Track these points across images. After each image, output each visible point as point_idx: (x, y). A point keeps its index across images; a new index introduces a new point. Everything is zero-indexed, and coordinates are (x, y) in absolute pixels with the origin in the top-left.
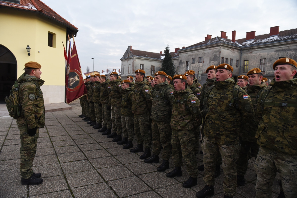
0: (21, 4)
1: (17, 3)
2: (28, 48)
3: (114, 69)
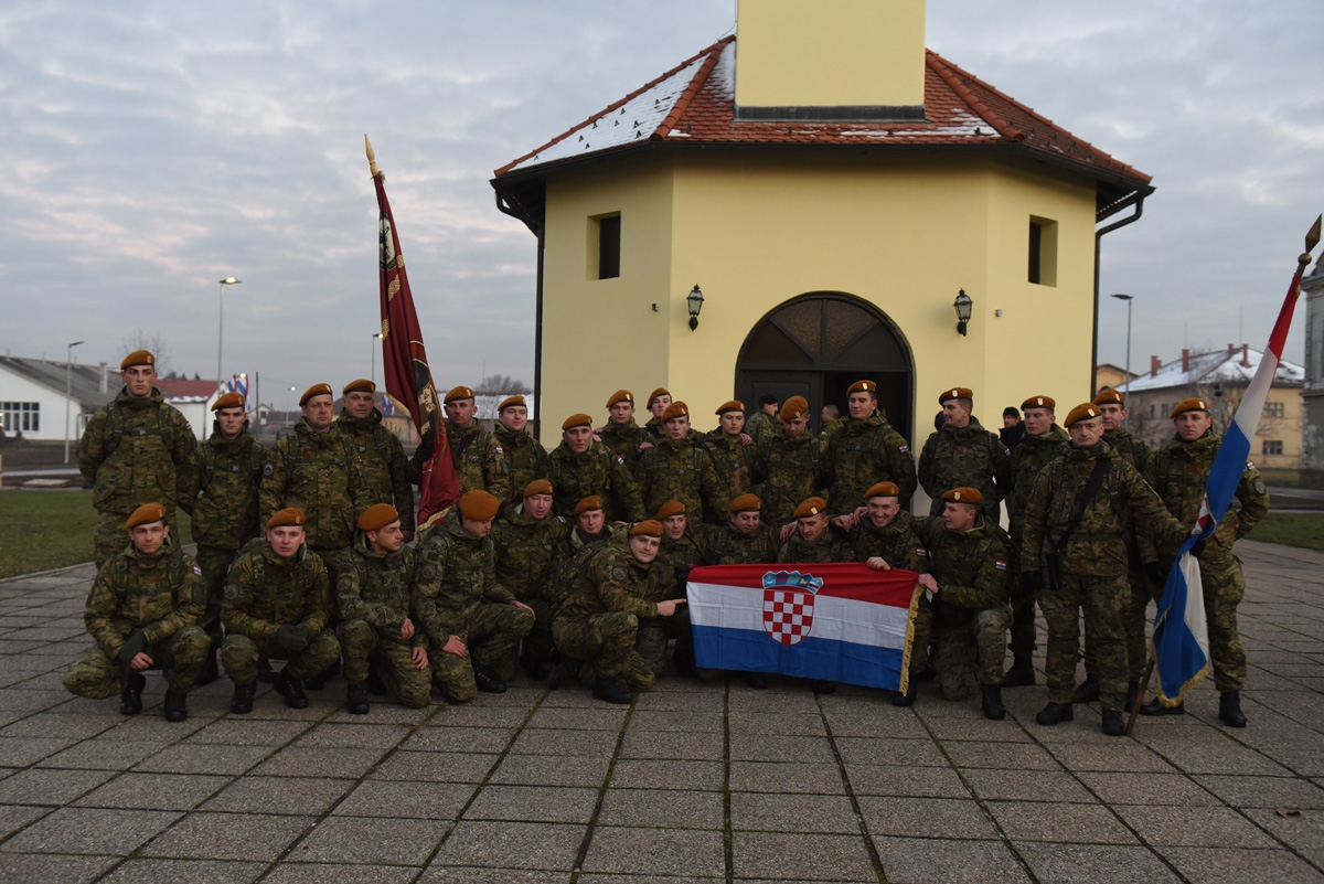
0: (931, 119)
1: (915, 117)
2: (963, 302)
3: (1231, 346)
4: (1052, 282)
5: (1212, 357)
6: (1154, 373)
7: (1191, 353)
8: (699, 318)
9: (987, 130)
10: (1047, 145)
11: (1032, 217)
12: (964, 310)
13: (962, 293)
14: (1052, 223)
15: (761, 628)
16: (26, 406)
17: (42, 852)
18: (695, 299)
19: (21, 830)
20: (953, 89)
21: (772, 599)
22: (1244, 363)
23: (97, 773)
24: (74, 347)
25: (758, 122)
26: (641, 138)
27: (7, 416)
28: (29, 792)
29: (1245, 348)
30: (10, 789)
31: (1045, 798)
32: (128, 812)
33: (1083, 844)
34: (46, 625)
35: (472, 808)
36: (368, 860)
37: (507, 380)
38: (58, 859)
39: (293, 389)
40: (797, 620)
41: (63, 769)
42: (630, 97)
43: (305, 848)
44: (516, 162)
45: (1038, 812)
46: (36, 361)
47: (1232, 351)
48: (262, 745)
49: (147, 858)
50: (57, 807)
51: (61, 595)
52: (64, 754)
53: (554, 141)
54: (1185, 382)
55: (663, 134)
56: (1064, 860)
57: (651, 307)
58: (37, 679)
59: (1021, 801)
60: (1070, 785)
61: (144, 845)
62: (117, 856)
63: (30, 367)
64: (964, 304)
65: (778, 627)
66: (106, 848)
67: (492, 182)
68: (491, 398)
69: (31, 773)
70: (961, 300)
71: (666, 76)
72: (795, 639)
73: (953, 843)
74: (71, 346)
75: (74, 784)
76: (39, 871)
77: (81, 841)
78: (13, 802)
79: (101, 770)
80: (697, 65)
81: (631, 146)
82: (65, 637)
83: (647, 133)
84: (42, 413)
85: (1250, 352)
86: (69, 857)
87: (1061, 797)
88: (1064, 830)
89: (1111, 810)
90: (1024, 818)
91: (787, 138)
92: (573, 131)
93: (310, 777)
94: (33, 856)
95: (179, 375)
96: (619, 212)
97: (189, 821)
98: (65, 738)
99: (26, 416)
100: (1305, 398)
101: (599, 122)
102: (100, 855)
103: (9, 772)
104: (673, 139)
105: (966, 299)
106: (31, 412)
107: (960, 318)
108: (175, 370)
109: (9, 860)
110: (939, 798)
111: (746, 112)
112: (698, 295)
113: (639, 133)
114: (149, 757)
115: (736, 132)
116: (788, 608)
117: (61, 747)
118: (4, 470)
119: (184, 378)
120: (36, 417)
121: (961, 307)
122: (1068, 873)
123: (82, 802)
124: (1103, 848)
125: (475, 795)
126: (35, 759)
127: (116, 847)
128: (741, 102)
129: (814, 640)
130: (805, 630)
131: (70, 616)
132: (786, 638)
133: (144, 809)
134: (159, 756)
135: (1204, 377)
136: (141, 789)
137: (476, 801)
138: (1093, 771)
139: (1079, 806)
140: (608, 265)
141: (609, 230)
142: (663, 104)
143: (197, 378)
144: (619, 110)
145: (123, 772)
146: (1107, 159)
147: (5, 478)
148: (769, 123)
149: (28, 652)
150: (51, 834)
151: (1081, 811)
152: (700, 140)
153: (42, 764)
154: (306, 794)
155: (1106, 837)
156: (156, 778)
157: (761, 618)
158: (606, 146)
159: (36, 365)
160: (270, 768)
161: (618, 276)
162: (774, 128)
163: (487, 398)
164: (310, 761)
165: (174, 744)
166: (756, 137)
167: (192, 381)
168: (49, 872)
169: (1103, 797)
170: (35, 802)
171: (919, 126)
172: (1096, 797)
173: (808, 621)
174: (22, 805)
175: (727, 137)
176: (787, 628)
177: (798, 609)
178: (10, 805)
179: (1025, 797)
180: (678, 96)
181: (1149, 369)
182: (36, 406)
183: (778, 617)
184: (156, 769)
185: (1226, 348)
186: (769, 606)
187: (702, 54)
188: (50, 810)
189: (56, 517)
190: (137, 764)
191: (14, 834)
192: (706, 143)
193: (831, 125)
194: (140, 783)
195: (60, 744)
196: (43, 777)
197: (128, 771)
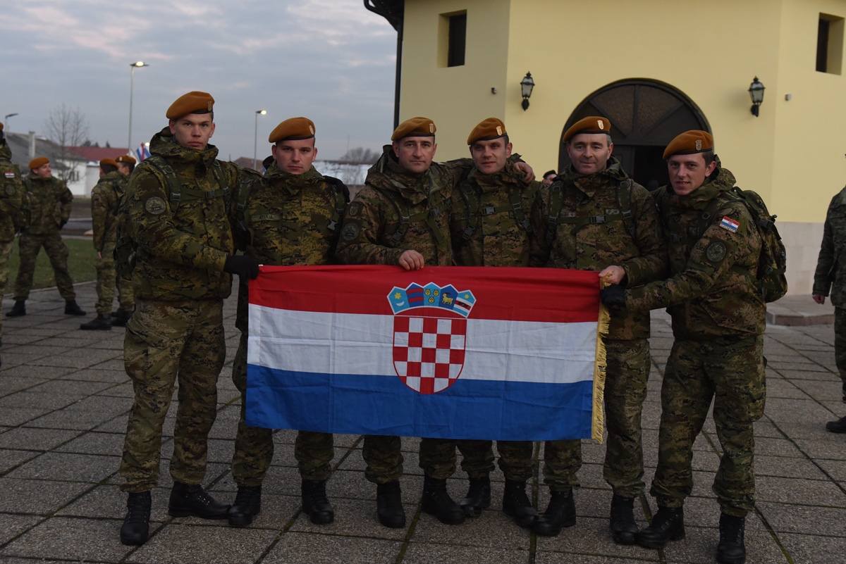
2: (757, 88)
4: (837, 71)
8: (530, 100)
11: (821, 15)
12: (757, 95)
13: (756, 80)
14: (839, 20)
15: (390, 372)
17: (37, 479)
18: (527, 84)
19: (20, 465)
21: (406, 330)
23: (68, 432)
24: (9, 118)
28: (21, 442)
30: (7, 440)
31: (786, 475)
32: (94, 457)
33: (811, 506)
34: (12, 333)
35: (345, 462)
36: (271, 492)
37: (368, 152)
38: (50, 483)
40: (443, 356)
41: (43, 428)
43: (225, 483)
45: (779, 484)
49: (112, 485)
50: (44, 452)
52: (42, 419)
56: (793, 515)
57: (490, 90)
58: (13, 369)
59: (767, 476)
60: (808, 467)
61: (109, 477)
62: (91, 483)
64: (758, 89)
65: (414, 369)
66: (83, 477)
68: (354, 167)
69: (20, 430)
70: (755, 86)
72: (440, 385)
73: (708, 501)
74: (7, 117)
75: (53, 438)
76: (38, 490)
77: (65, 473)
78: (11, 447)
79: (71, 430)
82: (28, 341)
86: (57, 483)
87: (800, 475)
88: (797, 496)
89: (838, 485)
90: (767, 487)
93: (224, 439)
94: (32, 481)
95: (93, 143)
96: (465, 11)
98: (41, 408)
102: (80, 482)
103: (5, 429)
105: (759, 86)
107: (754, 102)
108: (90, 139)
109: (16, 483)
110: (701, 471)
112: (530, 81)
114: (105, 423)
116: (429, 341)
117: (39, 414)
119: (97, 146)
121: (755, 92)
122: (795, 523)
123: (61, 449)
124: (826, 509)
125: (347, 455)
126: (22, 422)
127: (90, 477)
129: (467, 382)
130: (454, 371)
131: (30, 327)
132: (427, 383)
133: (106, 455)
134: (111, 422)
136: (102, 442)
137: (347, 459)
138: (830, 459)
139: (812, 482)
140: (456, 56)
141: (456, 25)
143: (108, 145)
145: (87, 432)
150: (42, 468)
151: (814, 484)
153: (27, 425)
154: (222, 450)
155: (830, 501)
156: (111, 436)
157: (391, 357)
161: (462, 63)
163: (350, 167)
164: (223, 429)
165: (122, 415)
167: (103, 149)
168: (45, 491)
169: (833, 476)
170: (27, 448)
172: (828, 476)
173: (458, 357)
174: (18, 450)
176: (428, 370)
177: (444, 341)
178: (9, 449)
179: (770, 473)
183: (415, 355)
184: (111, 430)
186: (402, 339)
188: (38, 454)
190: (96, 427)
191: (15, 467)
194: (101, 439)
195: (38, 413)
196: (30, 433)
197: (91, 431)
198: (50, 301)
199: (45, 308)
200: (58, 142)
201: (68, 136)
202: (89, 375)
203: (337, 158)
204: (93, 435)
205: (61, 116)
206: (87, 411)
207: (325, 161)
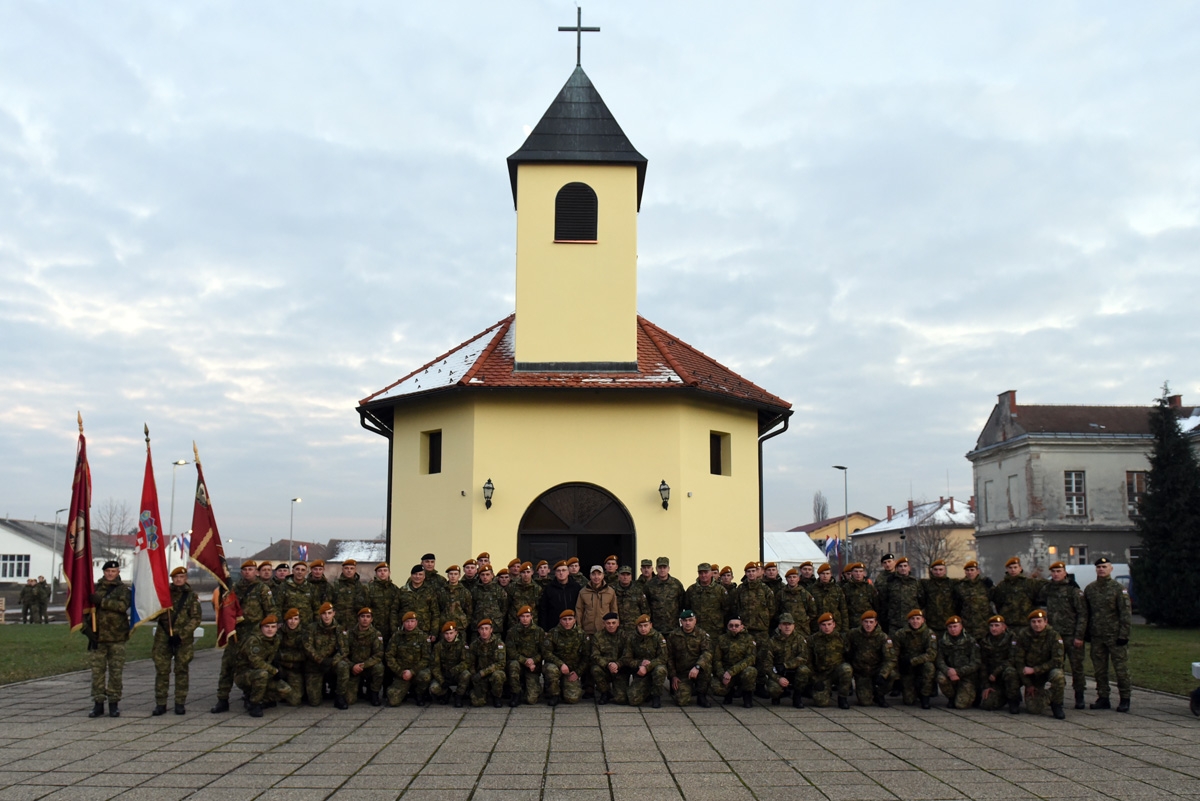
0: (641, 371)
1: (631, 370)
2: (664, 489)
3: (941, 498)
4: (729, 474)
5: (927, 507)
6: (889, 519)
7: (914, 504)
8: (492, 500)
9: (676, 378)
10: (717, 387)
11: (712, 432)
12: (665, 493)
13: (663, 483)
14: (726, 435)
16: (20, 557)
18: (489, 488)
20: (659, 349)
22: (951, 511)
23: (86, 774)
25: (529, 373)
26: (452, 383)
27: (5, 566)
29: (951, 500)
39: (230, 541)
41: (68, 772)
42: (451, 352)
44: (373, 395)
46: (29, 522)
47: (942, 502)
48: (175, 761)
50: (66, 786)
51: (57, 691)
52: (68, 766)
53: (400, 381)
54: (909, 526)
55: (465, 382)
57: (461, 493)
63: (24, 527)
67: (357, 409)
69: (51, 774)
70: (663, 487)
71: (475, 338)
74: (57, 512)
75: (74, 778)
79: (88, 772)
80: (496, 331)
81: (446, 388)
83: (457, 379)
84: (32, 562)
85: (955, 502)
91: (547, 384)
92: (412, 374)
96: (440, 430)
97: (133, 790)
98: (67, 760)
99: (20, 565)
100: (977, 537)
101: (429, 369)
103: (40, 774)
104: (472, 385)
105: (666, 487)
106: (23, 562)
107: (663, 499)
111: (522, 366)
112: (490, 486)
113: (451, 380)
115: (514, 380)
118: (7, 608)
120: (27, 566)
121: (663, 492)
123: (79, 784)
126: (52, 769)
128: (519, 359)
131: (64, 703)
135: (922, 522)
136: (109, 779)
140: (435, 466)
141: (434, 440)
142: (470, 359)
144: (443, 361)
146: (763, 392)
147: (7, 615)
148: (536, 373)
149: (41, 721)
152: (489, 386)
153: (56, 770)
158: (431, 388)
159: (28, 525)
160: (178, 770)
161: (439, 471)
162: (539, 377)
166: (527, 383)
171: (633, 375)
175: (507, 383)
180: (479, 354)
181: (886, 516)
182: (27, 558)
185: (939, 500)
187: (500, 324)
189: (48, 643)
192: (495, 388)
193: (577, 375)
194: (108, 777)
195: (64, 762)
196: (57, 775)
197: (102, 772)
198: (85, 681)
199: (79, 687)
200: (104, 532)
201: (114, 527)
202: (107, 736)
203: (373, 538)
204: (103, 775)
205: (109, 509)
206: (102, 760)
207: (361, 541)
